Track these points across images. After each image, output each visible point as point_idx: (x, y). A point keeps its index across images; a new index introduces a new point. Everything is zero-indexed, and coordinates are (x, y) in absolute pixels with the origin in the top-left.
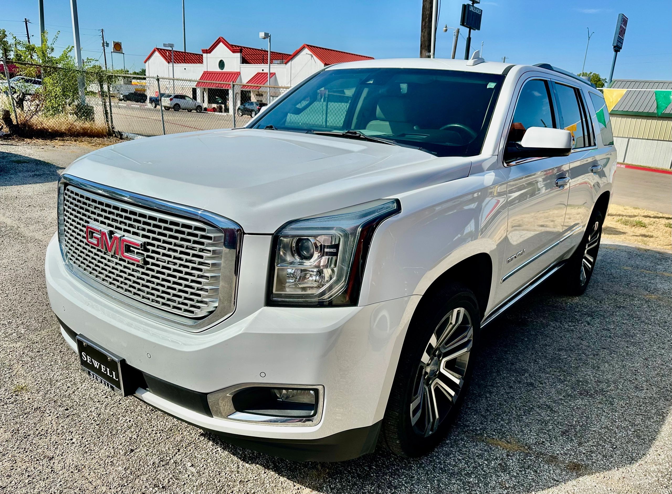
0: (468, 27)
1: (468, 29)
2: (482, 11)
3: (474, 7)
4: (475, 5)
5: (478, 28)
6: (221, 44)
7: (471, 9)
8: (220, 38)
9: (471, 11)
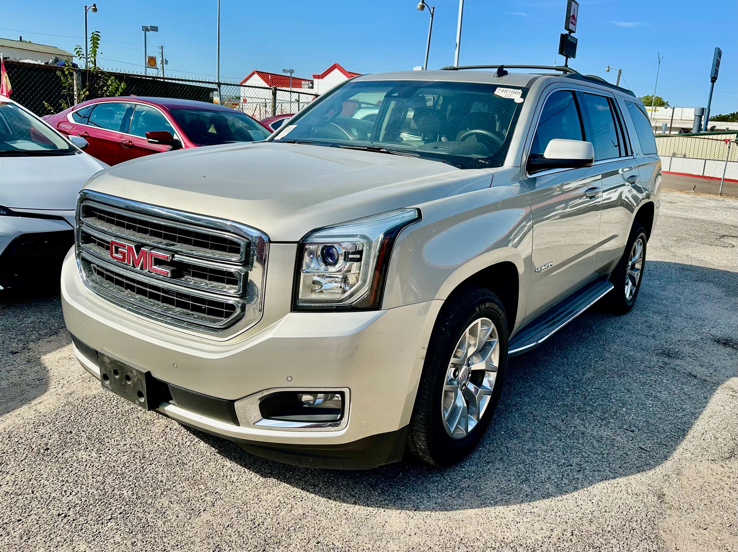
0: (565, 56)
1: (565, 57)
2: (577, 40)
3: (571, 36)
4: (572, 34)
5: (574, 57)
6: (336, 70)
7: (569, 38)
8: (335, 64)
9: (569, 40)
